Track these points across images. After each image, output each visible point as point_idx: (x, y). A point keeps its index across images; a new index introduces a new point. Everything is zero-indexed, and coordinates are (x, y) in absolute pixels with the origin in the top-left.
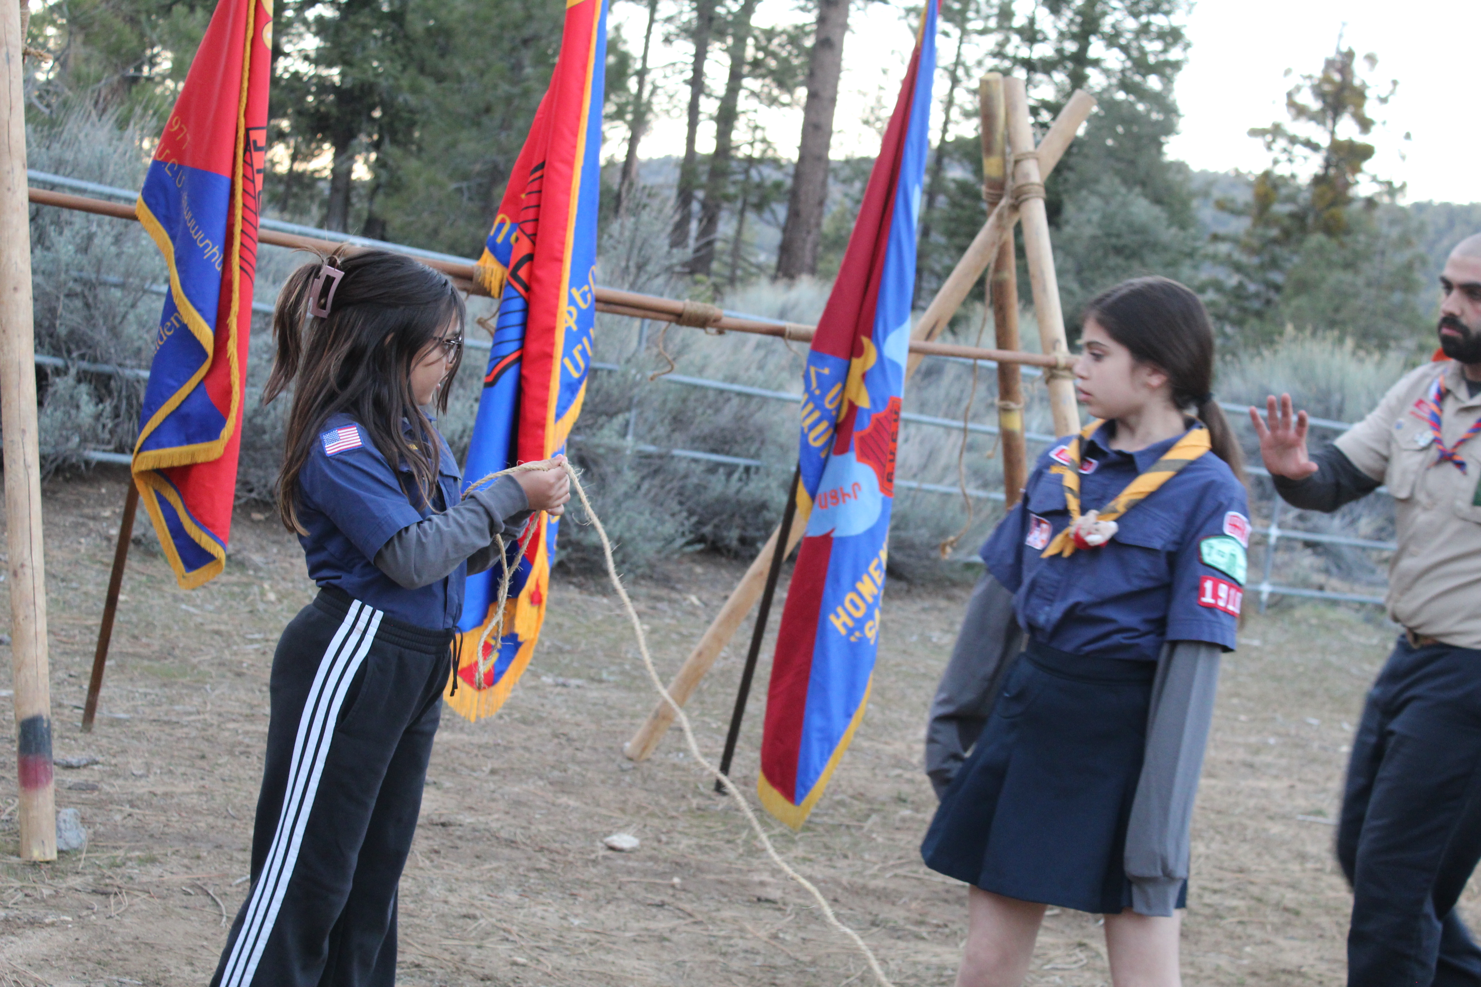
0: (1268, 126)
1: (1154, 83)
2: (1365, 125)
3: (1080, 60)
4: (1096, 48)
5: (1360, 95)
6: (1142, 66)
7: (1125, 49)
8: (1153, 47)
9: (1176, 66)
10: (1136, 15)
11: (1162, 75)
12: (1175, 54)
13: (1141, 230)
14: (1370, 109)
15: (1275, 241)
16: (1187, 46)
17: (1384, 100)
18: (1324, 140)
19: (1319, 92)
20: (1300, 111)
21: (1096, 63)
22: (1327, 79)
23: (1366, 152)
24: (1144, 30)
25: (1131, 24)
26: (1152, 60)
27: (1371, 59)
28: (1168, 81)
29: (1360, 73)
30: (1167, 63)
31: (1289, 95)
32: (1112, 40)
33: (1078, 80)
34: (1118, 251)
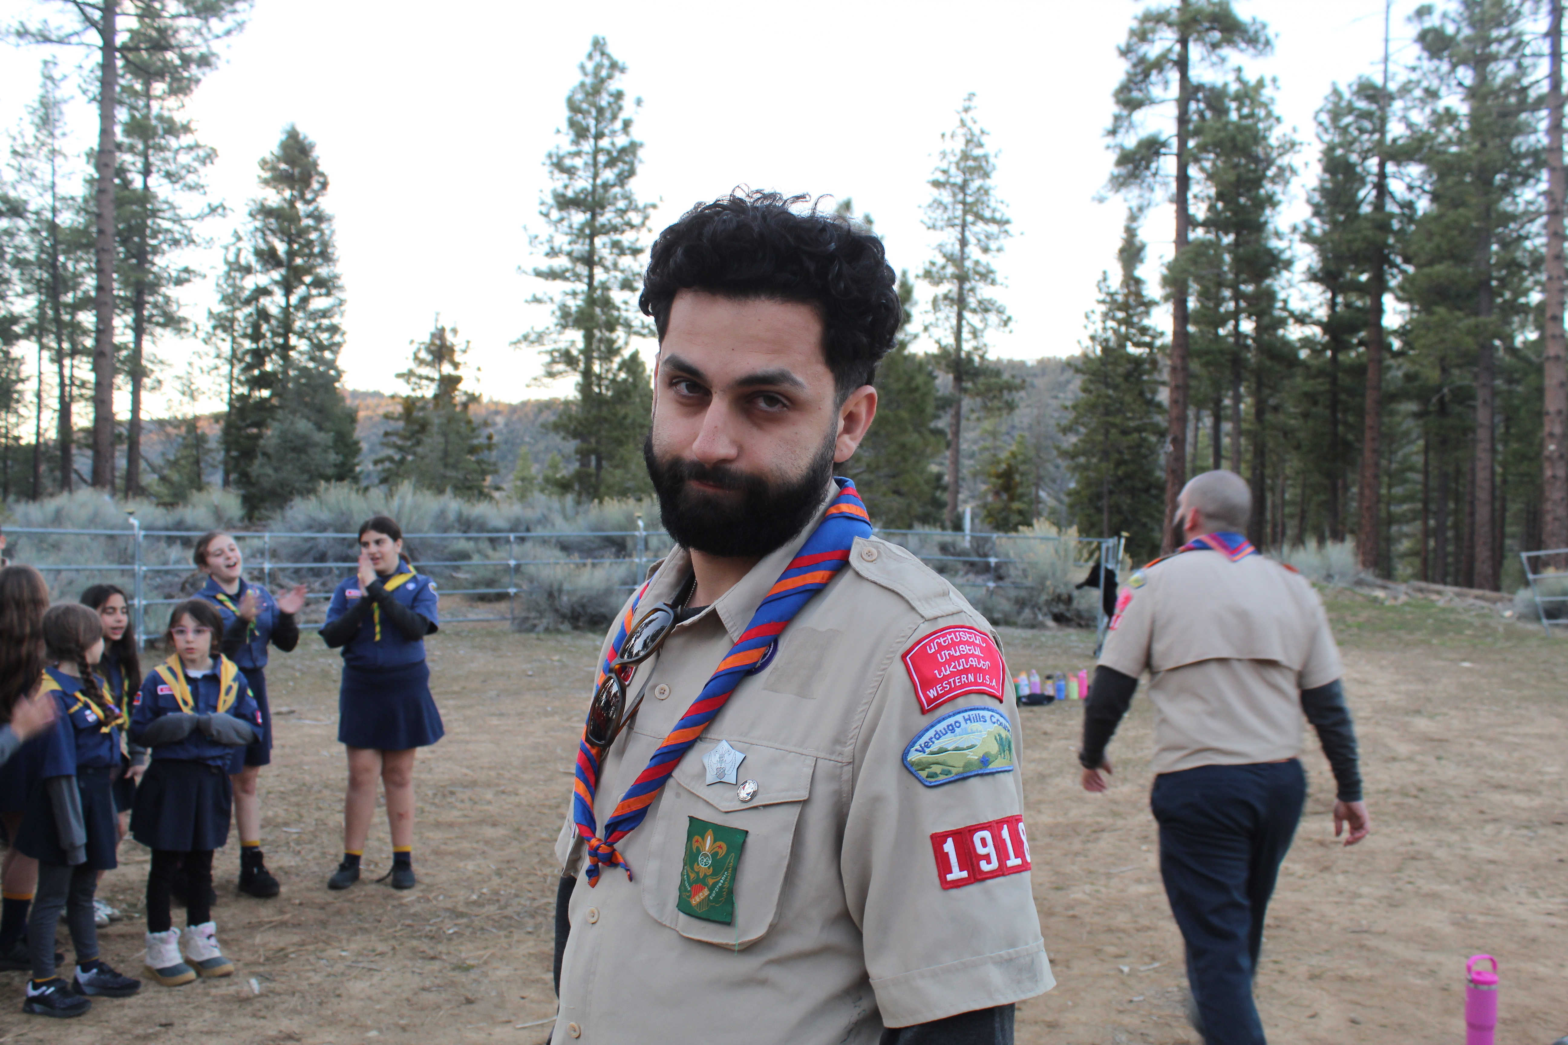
0: (405, 371)
1: (327, 355)
2: (456, 365)
3: (286, 347)
4: (293, 340)
5: (451, 350)
6: (320, 347)
7: (310, 339)
8: (324, 336)
9: (339, 345)
10: (314, 320)
11: (333, 352)
12: (337, 338)
13: (304, 437)
14: (458, 358)
15: (418, 432)
16: (343, 334)
17: (464, 351)
18: (436, 376)
19: (429, 351)
20: (422, 362)
21: (293, 348)
22: (432, 343)
23: (458, 380)
24: (319, 327)
25: (311, 325)
26: (325, 343)
27: (454, 331)
28: (335, 353)
29: (450, 338)
30: (334, 344)
31: (415, 354)
32: (301, 334)
33: (285, 358)
34: (294, 449)
